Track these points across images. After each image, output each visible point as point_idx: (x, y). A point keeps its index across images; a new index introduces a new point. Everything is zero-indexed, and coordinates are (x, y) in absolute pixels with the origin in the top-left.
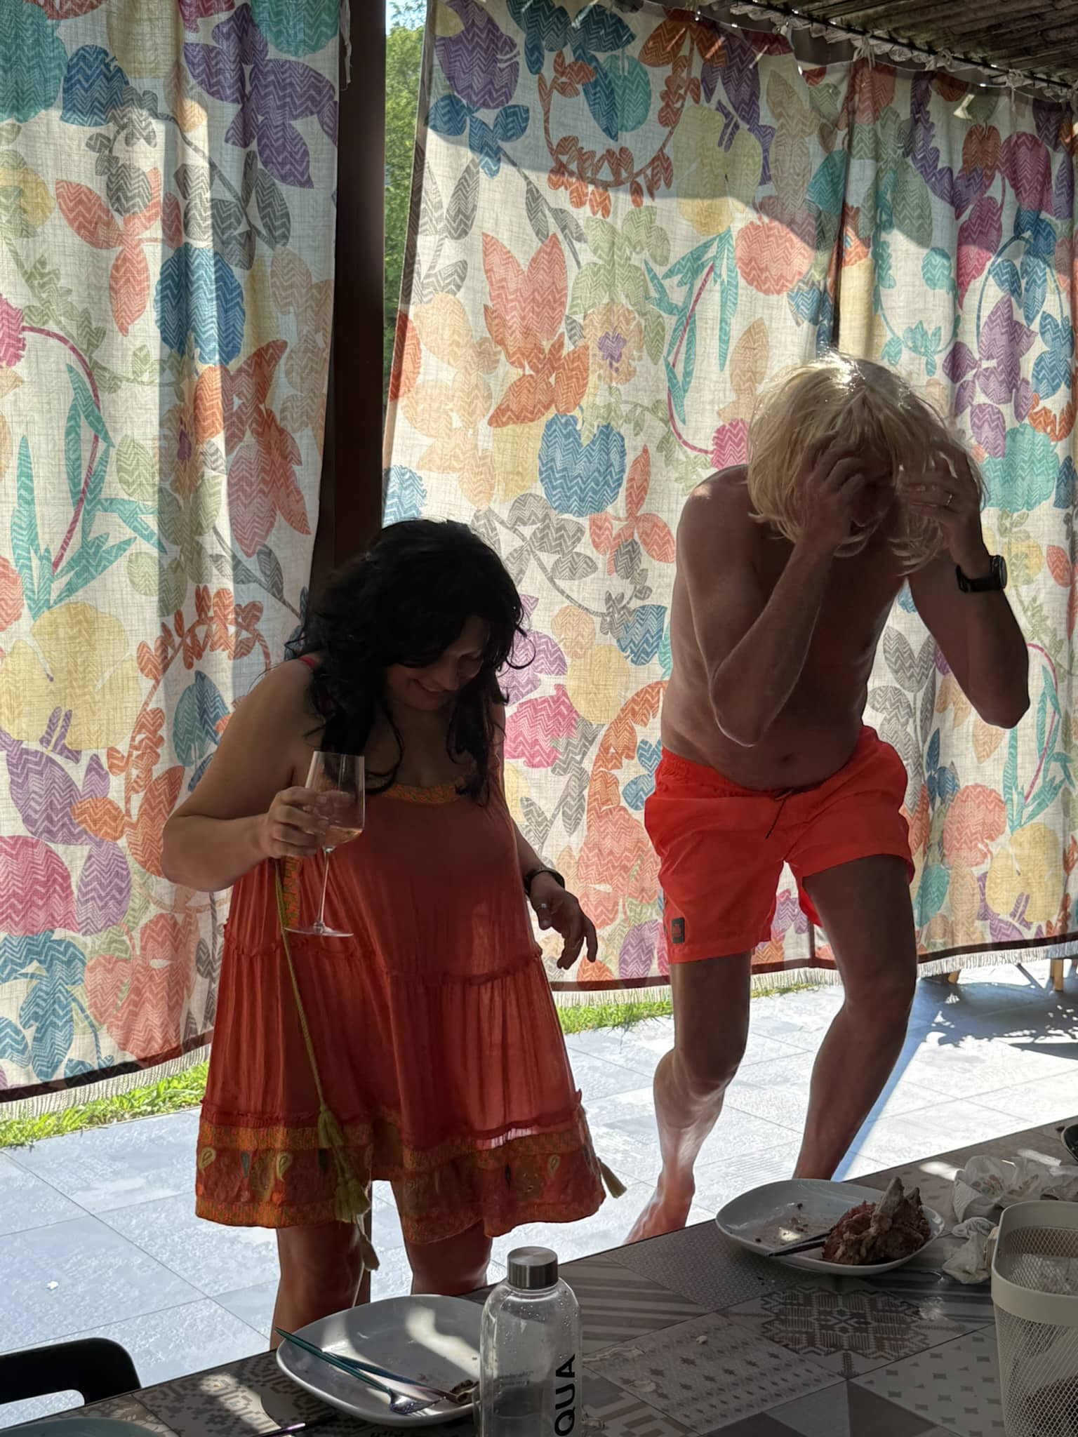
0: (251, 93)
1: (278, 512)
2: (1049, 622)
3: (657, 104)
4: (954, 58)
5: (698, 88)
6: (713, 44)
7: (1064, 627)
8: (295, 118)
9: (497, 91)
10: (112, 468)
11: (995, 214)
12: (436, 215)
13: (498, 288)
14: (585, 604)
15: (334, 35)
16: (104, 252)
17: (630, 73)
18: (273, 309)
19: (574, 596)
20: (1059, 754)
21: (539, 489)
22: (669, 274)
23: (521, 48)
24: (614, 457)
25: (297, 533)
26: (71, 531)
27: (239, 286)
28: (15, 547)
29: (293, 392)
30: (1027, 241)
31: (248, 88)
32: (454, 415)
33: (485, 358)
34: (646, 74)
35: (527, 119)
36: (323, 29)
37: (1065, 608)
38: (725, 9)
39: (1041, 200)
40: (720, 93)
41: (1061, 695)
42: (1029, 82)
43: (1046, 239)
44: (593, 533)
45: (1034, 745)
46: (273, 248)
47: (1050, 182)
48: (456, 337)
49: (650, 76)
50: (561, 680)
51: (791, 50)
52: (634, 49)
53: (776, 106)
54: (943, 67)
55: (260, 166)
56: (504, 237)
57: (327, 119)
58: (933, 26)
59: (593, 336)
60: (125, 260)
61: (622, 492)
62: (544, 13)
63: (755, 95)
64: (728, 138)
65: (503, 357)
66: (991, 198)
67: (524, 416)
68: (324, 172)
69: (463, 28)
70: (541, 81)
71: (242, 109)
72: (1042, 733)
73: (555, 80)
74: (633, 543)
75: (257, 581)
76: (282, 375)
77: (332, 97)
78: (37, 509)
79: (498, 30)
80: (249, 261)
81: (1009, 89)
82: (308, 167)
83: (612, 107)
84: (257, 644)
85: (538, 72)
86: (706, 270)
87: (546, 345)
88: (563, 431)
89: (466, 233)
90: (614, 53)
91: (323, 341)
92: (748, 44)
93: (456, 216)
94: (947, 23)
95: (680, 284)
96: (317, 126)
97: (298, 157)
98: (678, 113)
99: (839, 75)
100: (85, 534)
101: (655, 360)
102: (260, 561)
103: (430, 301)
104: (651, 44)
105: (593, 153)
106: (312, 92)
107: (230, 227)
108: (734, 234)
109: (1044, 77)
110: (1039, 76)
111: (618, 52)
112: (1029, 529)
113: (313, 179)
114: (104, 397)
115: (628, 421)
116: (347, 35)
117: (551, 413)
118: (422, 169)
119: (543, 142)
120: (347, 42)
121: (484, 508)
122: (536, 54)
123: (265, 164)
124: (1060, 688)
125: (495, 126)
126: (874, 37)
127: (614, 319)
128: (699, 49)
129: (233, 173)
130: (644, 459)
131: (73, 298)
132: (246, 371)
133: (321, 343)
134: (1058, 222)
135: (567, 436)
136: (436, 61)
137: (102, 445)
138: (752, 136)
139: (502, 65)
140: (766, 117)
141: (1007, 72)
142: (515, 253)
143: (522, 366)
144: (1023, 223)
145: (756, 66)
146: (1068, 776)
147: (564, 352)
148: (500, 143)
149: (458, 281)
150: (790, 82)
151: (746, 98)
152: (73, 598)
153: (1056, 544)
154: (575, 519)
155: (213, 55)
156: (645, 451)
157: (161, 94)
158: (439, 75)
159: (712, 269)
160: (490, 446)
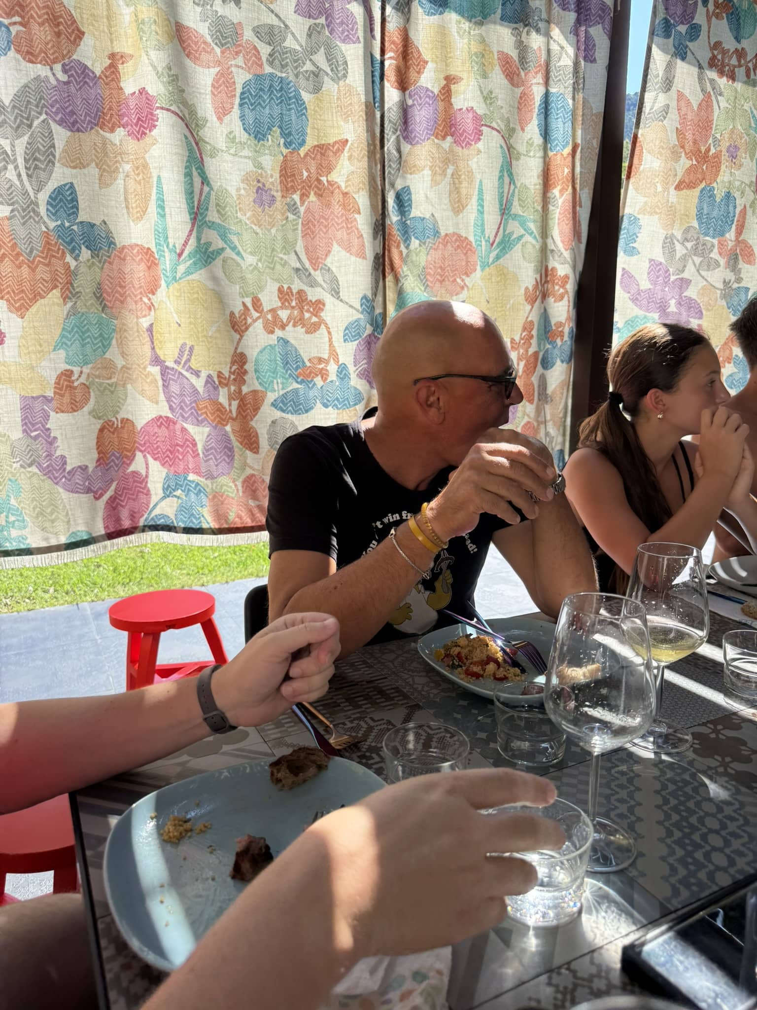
9: (687, 16)
10: (516, 199)
12: (656, 81)
13: (683, 118)
14: (714, 284)
16: (516, 89)
17: (748, 8)
19: (709, 279)
21: (695, 224)
26: (499, 228)
28: (475, 235)
32: (658, 185)
33: (676, 156)
34: (755, 9)
35: (700, 31)
44: (719, 248)
48: (662, 144)
50: (700, 320)
56: (687, 92)
59: (725, 145)
60: (525, 94)
61: (734, 227)
65: (683, 155)
67: (691, 186)
70: (708, 11)
73: (714, 12)
74: (736, 254)
78: (485, 216)
83: (739, 26)
85: (706, 6)
87: (703, 149)
88: (708, 195)
89: (670, 90)
93: (666, 81)
100: (504, 231)
101: (752, 159)
103: (649, 127)
105: (729, 50)
114: (514, 162)
115: (738, 190)
117: (703, 185)
118: (650, 58)
119: (706, 43)
121: (670, 232)
125: (686, 34)
127: (734, 136)
130: (744, 211)
131: (503, 111)
135: (710, 197)
137: (512, 187)
139: (691, 2)
142: (692, 101)
143: (692, 160)
147: (711, 153)
148: (688, 43)
149: (665, 114)
152: (498, 262)
154: (711, 240)
156: (745, 207)
157: (543, 10)
158: (661, 7)
160: (675, 200)
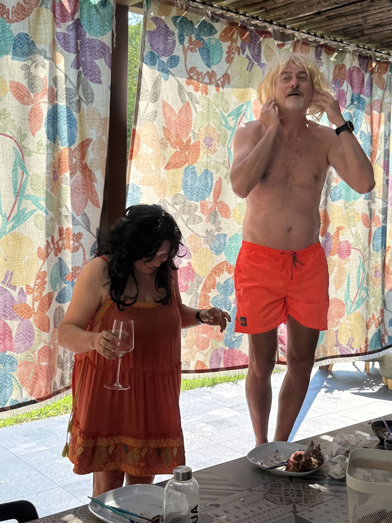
0: (80, 50)
1: (89, 200)
2: (362, 241)
3: (225, 55)
4: (331, 40)
5: (240, 50)
6: (245, 34)
7: (367, 242)
8: (96, 59)
9: (168, 50)
10: (28, 184)
11: (344, 95)
12: (146, 94)
13: (168, 120)
14: (198, 233)
15: (110, 30)
16: (26, 107)
17: (216, 44)
18: (88, 127)
19: (194, 230)
20: (364, 287)
21: (182, 192)
22: (229, 116)
23: (176, 35)
24: (209, 181)
25: (95, 207)
26: (14, 206)
27: (75, 119)
29: (94, 157)
30: (356, 105)
31: (79, 48)
32: (152, 165)
33: (164, 146)
34: (221, 44)
35: (179, 60)
36: (106, 28)
37: (368, 236)
38: (249, 22)
39: (361, 90)
40: (247, 52)
41: (366, 266)
42: (357, 48)
43: (362, 104)
44: (201, 208)
45: (356, 284)
46: (88, 106)
47: (364, 84)
48: (153, 138)
49: (222, 46)
50: (189, 261)
51: (273, 37)
52: (217, 36)
53: (267, 57)
54: (326, 43)
55: (83, 76)
56: (170, 102)
57: (107, 60)
58: (323, 28)
59: (202, 137)
60: (34, 109)
61: (212, 193)
62: (185, 23)
63: (260, 52)
64: (250, 67)
65: (169, 145)
66: (343, 90)
67: (176, 166)
68: (106, 78)
69: (156, 28)
70: (184, 47)
71: (77, 56)
72: (359, 280)
73: (188, 47)
74: (216, 212)
75: (81, 225)
76: (90, 150)
77: (109, 52)
79: (168, 28)
80: (79, 110)
81: (350, 51)
82: (100, 77)
83: (209, 56)
84: (81, 247)
85: (182, 44)
86: (242, 114)
87: (185, 141)
88: (191, 171)
89: (157, 101)
90: (210, 37)
91: (105, 139)
92: (257, 34)
93: (153, 94)
94: (328, 28)
95: (233, 119)
96: (104, 62)
97: (97, 73)
98: (232, 58)
99: (289, 46)
100: (19, 208)
101: (224, 146)
102: (82, 218)
103: (143, 125)
104: (223, 34)
105: (202, 73)
106: (102, 50)
107: (72, 98)
108: (252, 101)
109: (362, 47)
110: (361, 46)
111: (211, 37)
112: (355, 207)
113: (102, 81)
114: (26, 158)
115: (214, 168)
116: (114, 30)
117: (187, 165)
118: (141, 78)
119: (184, 69)
120: (115, 32)
121: (163, 199)
122: (182, 37)
123: (85, 75)
124: (365, 264)
125: (167, 63)
126: (302, 32)
127: (209, 131)
128: (240, 36)
129: (74, 79)
130: (220, 182)
131: (15, 123)
132: (77, 149)
133: (104, 140)
134: (367, 98)
135: (192, 173)
136: (146, 39)
137: (25, 176)
138: (259, 67)
139: (170, 41)
140: (263, 60)
141: (349, 45)
142: (174, 108)
143: (176, 148)
144: (354, 98)
145: (260, 42)
146: (368, 296)
147: (191, 143)
148: (169, 69)
149: (154, 117)
150: (272, 48)
151: (257, 54)
152: (14, 231)
153: (365, 213)
154: (195, 203)
155: (67, 36)
156: (220, 179)
157: (48, 50)
158: (147, 45)
159: (244, 114)
160: (165, 176)
